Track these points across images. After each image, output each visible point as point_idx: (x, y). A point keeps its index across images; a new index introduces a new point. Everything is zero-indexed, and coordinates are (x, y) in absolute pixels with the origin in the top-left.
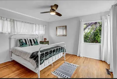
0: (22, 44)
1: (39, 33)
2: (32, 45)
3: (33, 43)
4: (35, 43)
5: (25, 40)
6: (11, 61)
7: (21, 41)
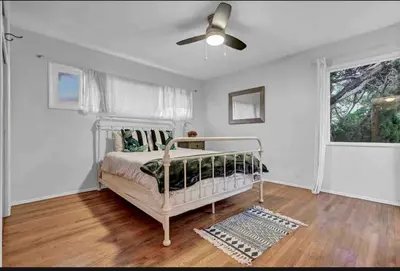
0: (130, 144)
1: (174, 113)
2: (156, 148)
3: (159, 142)
4: (164, 142)
5: (139, 133)
6: (99, 189)
7: (128, 134)
